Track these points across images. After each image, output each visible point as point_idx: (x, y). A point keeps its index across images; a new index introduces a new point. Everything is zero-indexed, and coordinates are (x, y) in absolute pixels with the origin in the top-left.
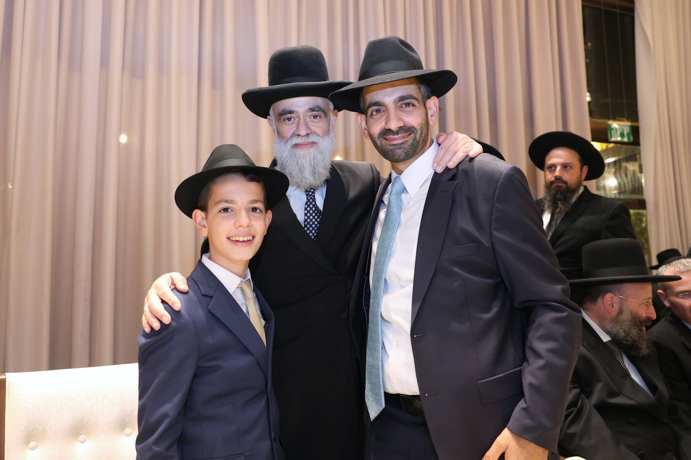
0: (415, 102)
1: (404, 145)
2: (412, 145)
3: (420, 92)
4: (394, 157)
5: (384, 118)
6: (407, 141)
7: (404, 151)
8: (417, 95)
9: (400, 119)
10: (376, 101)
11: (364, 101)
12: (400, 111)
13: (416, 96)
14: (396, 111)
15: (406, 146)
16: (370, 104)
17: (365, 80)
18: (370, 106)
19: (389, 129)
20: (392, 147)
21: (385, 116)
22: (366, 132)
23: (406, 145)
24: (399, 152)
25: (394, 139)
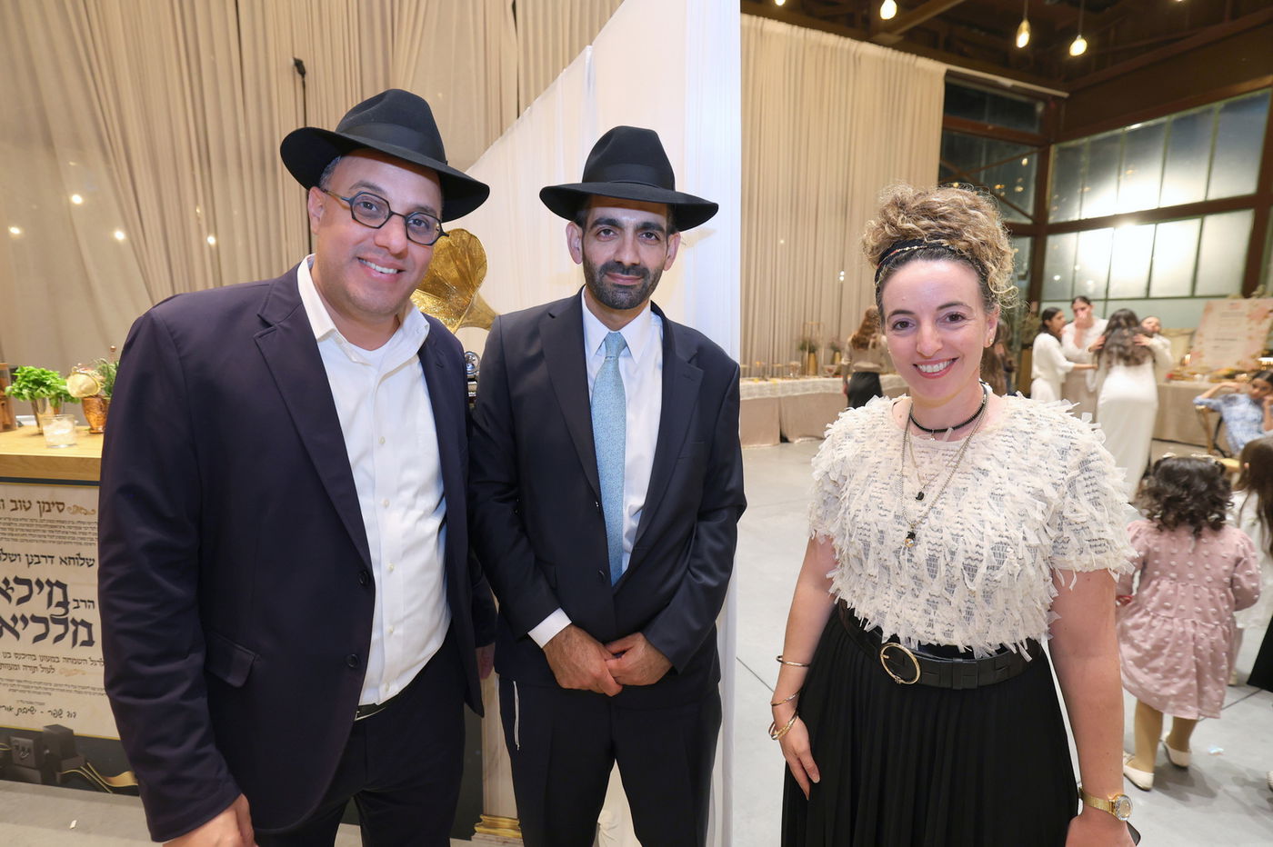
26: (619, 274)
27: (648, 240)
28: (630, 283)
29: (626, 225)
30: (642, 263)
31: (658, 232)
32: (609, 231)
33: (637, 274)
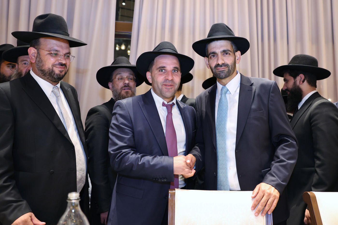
1: (224, 72)
2: (228, 72)
3: (232, 48)
4: (220, 76)
6: (225, 70)
7: (224, 74)
9: (223, 60)
10: (213, 52)
11: (208, 51)
12: (223, 56)
13: (230, 50)
14: (221, 55)
16: (210, 53)
19: (219, 64)
20: (219, 72)
21: (217, 58)
22: (208, 65)
25: (220, 69)
26: (219, 68)
27: (227, 56)
28: (223, 70)
29: (217, 53)
30: (226, 63)
31: (229, 52)
32: (214, 56)
33: (225, 66)
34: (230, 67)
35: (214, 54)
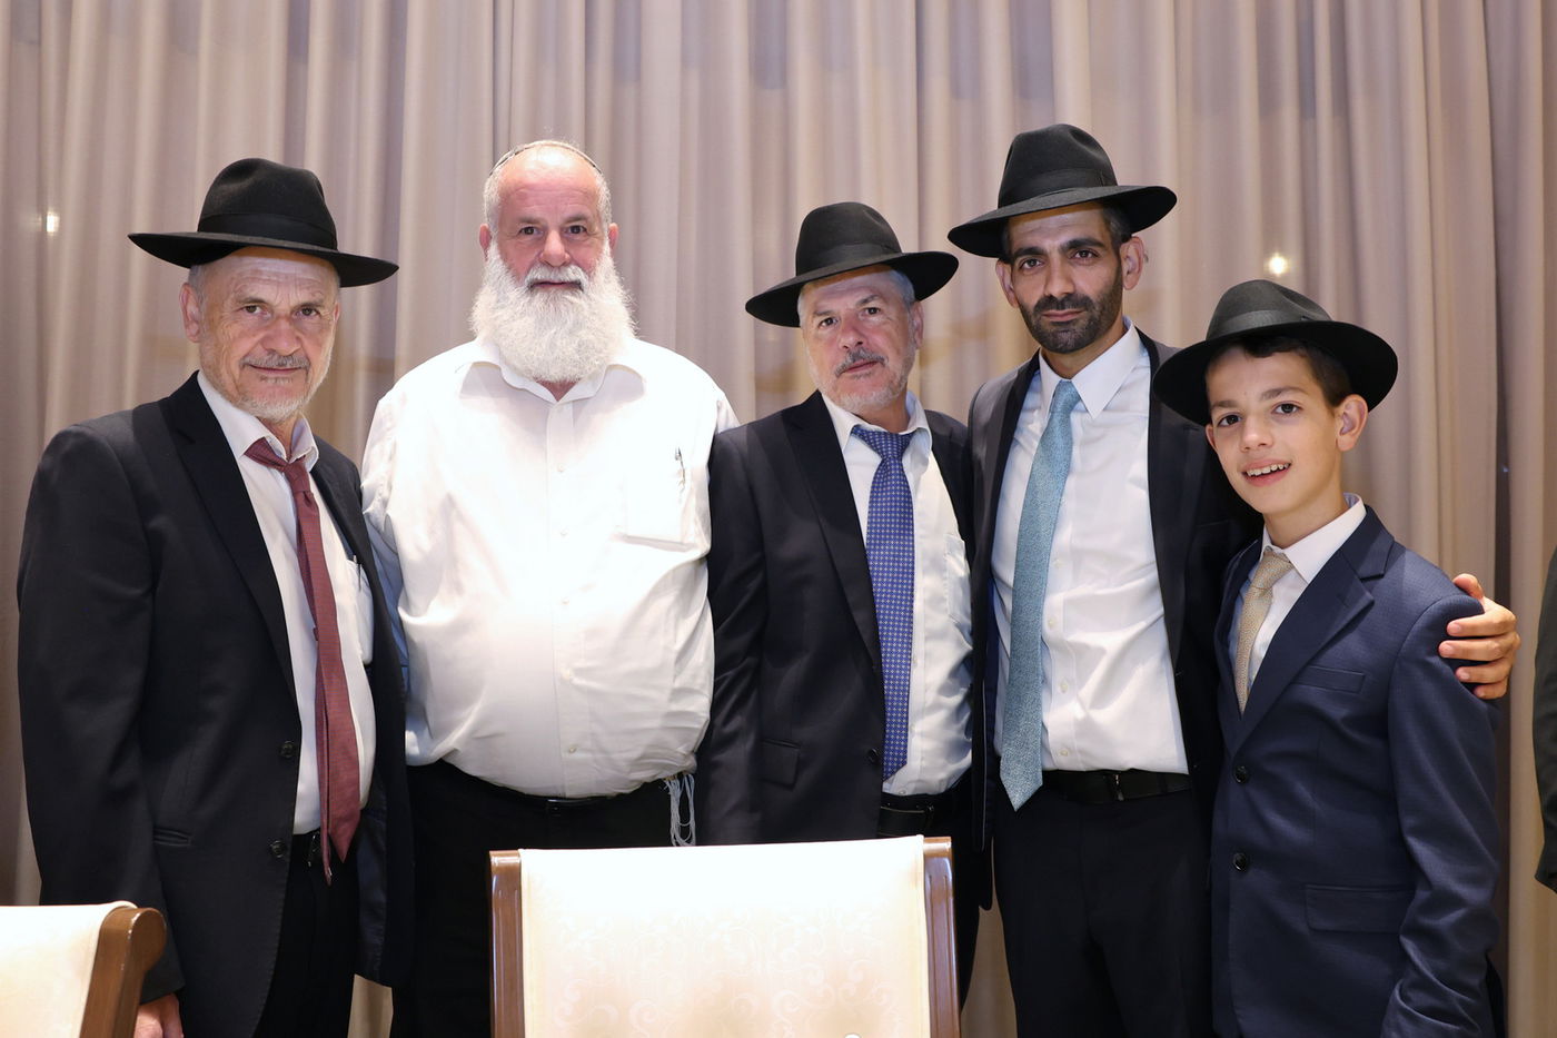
0: (1098, 249)
1: (1072, 327)
2: (1088, 327)
3: (1108, 229)
4: (1057, 345)
5: (1041, 277)
6: (1077, 320)
7: (1073, 335)
8: (1103, 236)
9: (1069, 280)
10: (1029, 246)
11: (1010, 242)
12: (1071, 264)
13: (1099, 238)
14: (1063, 262)
15: (1077, 328)
16: (1020, 249)
17: (1014, 205)
18: (1019, 254)
19: (1051, 297)
20: (1054, 329)
21: (1045, 272)
22: (1011, 294)
23: (1075, 327)
24: (1065, 337)
25: (1056, 315)
26: (1054, 311)
27: (1085, 262)
28: (1069, 318)
29: (1048, 250)
30: (1079, 291)
31: (1095, 248)
32: (1035, 261)
33: (1075, 306)
34: (1097, 308)
35: (1035, 255)
